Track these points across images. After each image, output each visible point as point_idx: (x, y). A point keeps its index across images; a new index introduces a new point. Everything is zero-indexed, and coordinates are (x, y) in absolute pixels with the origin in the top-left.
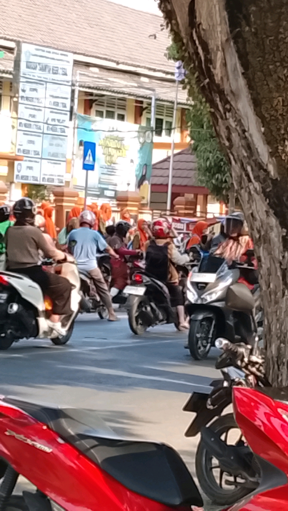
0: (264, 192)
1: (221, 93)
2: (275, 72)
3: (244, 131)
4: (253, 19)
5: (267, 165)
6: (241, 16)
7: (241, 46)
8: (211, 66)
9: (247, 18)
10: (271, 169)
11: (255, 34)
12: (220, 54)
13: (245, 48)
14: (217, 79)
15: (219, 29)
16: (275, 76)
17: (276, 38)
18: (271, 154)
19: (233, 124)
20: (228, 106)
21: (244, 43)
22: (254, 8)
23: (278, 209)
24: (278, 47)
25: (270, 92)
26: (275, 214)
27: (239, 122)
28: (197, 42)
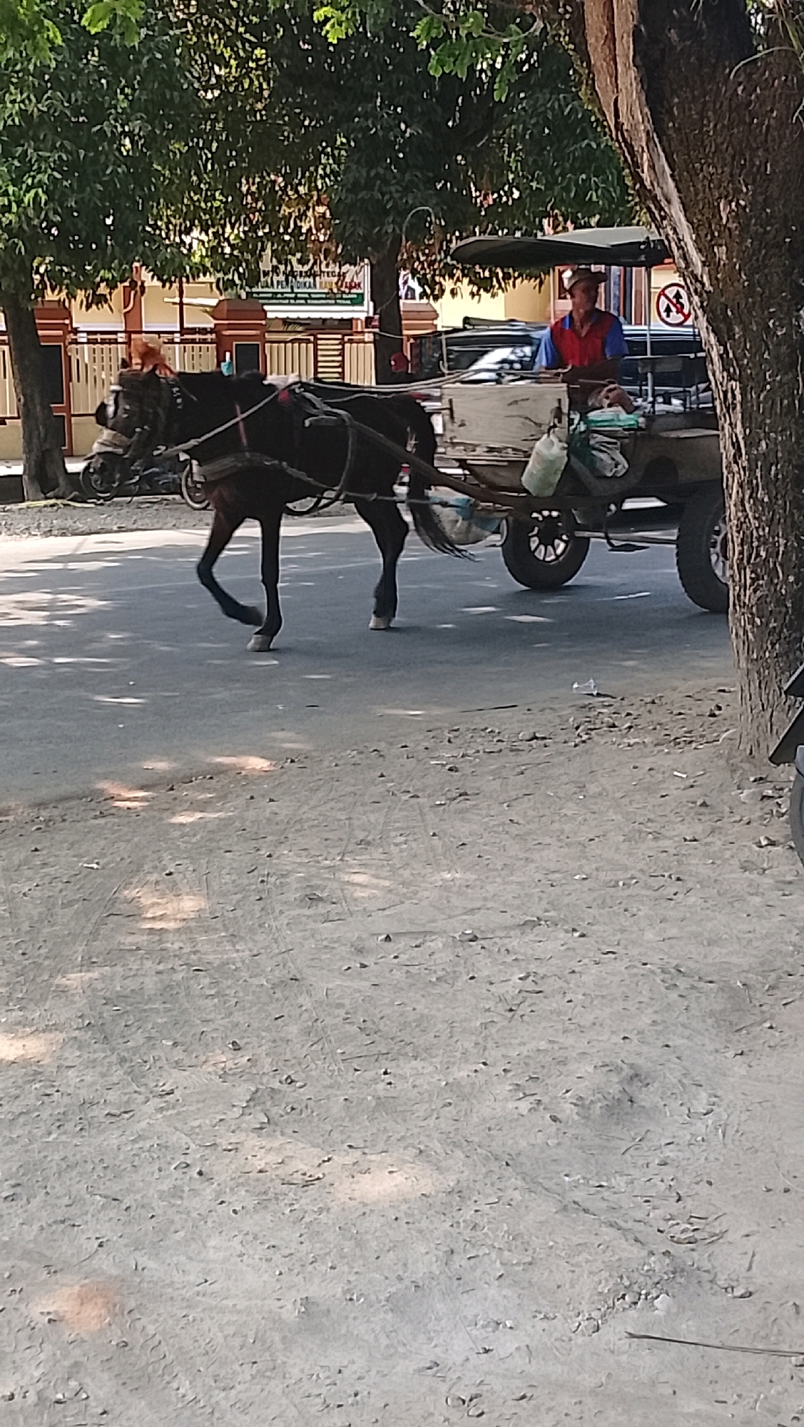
0: (702, 306)
1: (654, 198)
2: (702, 170)
3: (680, 240)
4: (676, 113)
5: (702, 277)
6: (663, 111)
7: (666, 144)
8: (639, 170)
9: (670, 112)
10: (705, 279)
11: (679, 129)
12: (645, 156)
13: (670, 146)
14: (648, 184)
15: (642, 128)
16: (701, 176)
17: (701, 131)
18: (704, 263)
19: (671, 233)
20: (663, 213)
21: (669, 141)
22: (676, 100)
23: (714, 324)
24: (703, 142)
25: (697, 194)
26: (713, 331)
27: (675, 230)
28: (623, 145)
